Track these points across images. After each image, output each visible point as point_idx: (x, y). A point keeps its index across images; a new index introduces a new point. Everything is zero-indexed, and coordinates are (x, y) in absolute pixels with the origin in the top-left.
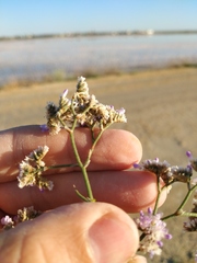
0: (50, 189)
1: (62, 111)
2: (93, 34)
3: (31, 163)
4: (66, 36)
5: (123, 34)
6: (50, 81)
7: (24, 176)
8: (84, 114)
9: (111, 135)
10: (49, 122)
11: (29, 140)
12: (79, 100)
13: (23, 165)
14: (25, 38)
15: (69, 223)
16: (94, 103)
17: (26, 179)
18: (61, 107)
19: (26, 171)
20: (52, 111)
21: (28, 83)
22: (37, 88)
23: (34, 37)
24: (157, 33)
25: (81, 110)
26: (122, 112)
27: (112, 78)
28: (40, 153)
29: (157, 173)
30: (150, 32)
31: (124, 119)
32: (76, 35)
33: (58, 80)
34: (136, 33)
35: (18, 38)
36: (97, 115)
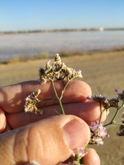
0: (41, 113)
1: (47, 71)
2: (66, 31)
3: (31, 98)
4: (49, 31)
5: (84, 30)
6: (39, 58)
7: (28, 104)
8: (59, 72)
9: (73, 83)
10: (41, 77)
11: (30, 87)
12: (56, 65)
13: (27, 99)
14: (24, 32)
15: (53, 123)
16: (64, 67)
17: (29, 106)
18: (47, 69)
19: (29, 102)
20: (42, 72)
21: (25, 59)
22: (31, 63)
23: (30, 32)
24: (106, 30)
25: (57, 70)
26: (80, 72)
27: (77, 57)
28: (36, 93)
29: (100, 102)
30: (102, 29)
31: (81, 76)
32: (55, 31)
33: (44, 58)
34: (92, 30)
35: (20, 32)
36: (66, 73)
